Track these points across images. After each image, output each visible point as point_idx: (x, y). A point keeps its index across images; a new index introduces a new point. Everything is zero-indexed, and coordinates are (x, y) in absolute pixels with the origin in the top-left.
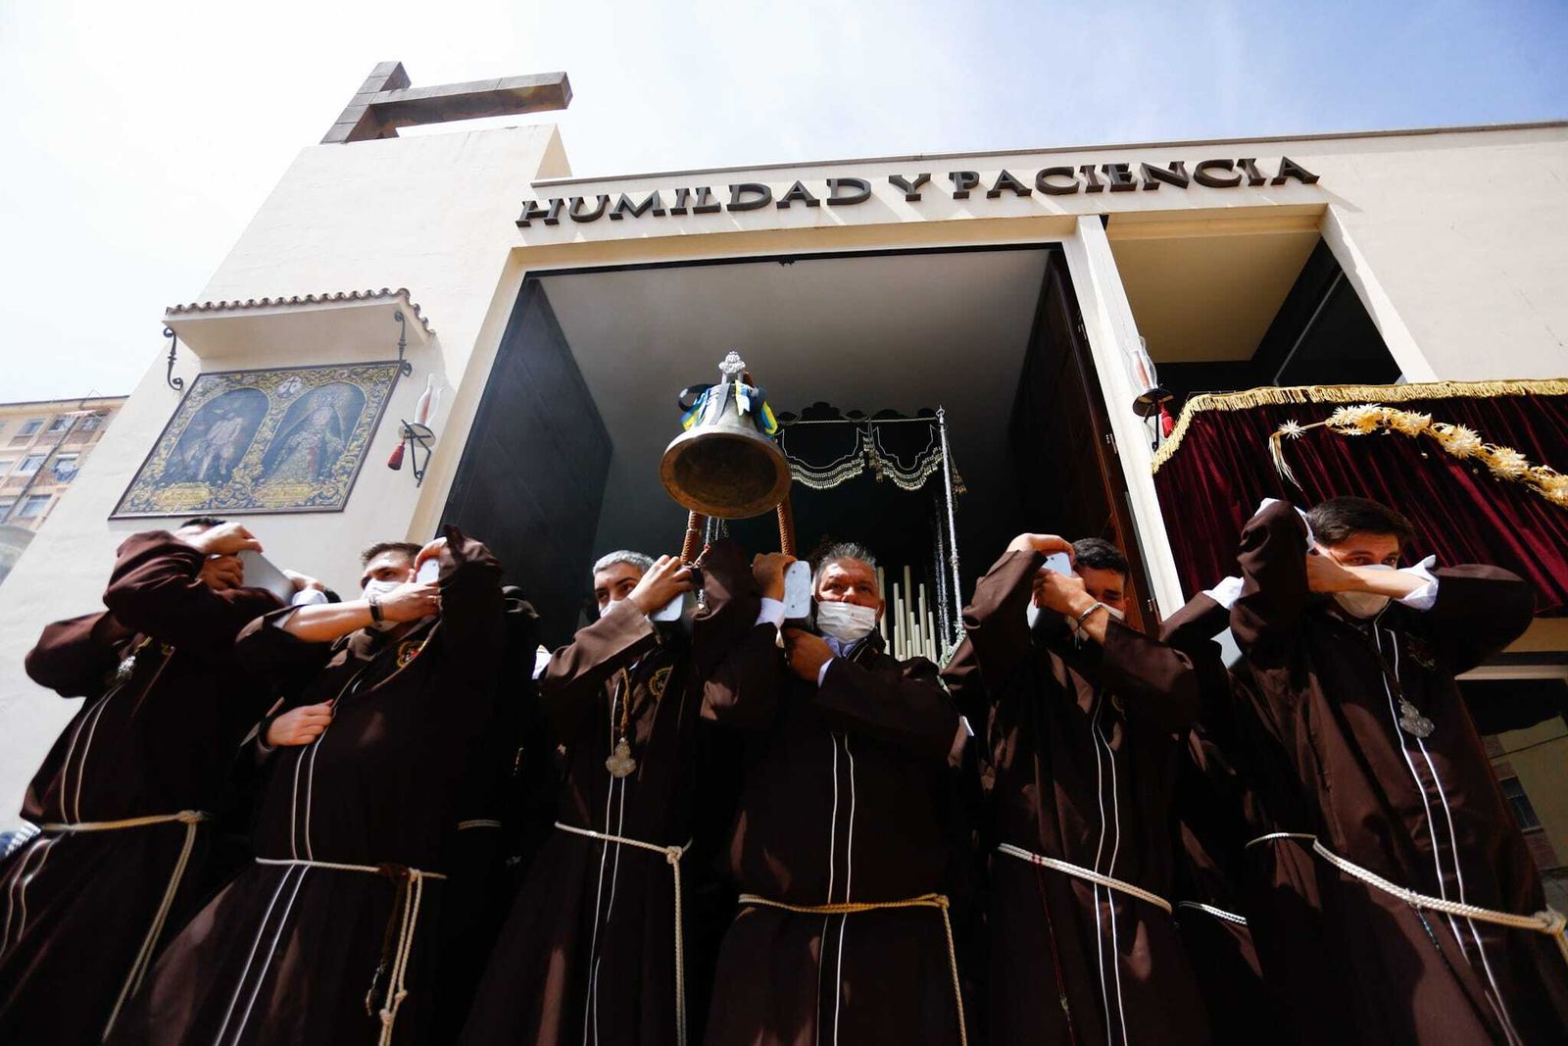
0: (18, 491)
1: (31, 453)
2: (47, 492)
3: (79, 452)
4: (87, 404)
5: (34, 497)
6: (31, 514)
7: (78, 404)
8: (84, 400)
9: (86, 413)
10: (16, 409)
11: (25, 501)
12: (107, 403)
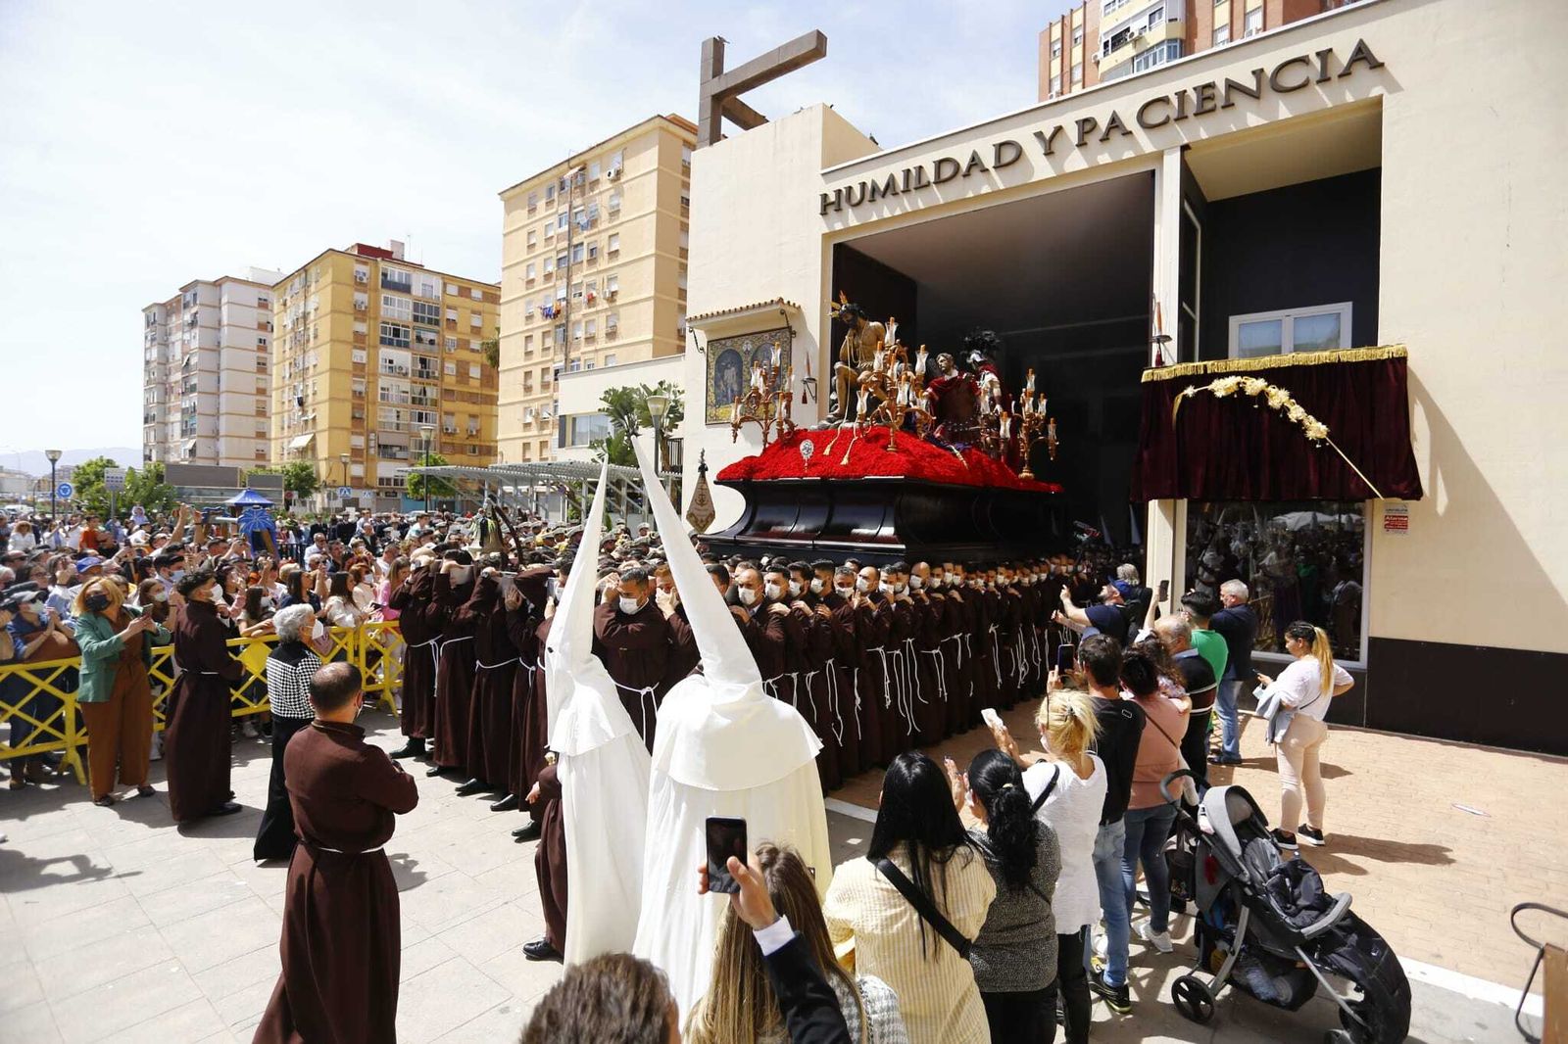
0: (565, 244)
1: (560, 212)
2: (580, 241)
3: (584, 205)
4: (573, 163)
5: (576, 246)
6: (579, 260)
7: (566, 166)
8: (568, 161)
9: (576, 170)
10: (536, 181)
11: (572, 250)
12: (583, 158)
